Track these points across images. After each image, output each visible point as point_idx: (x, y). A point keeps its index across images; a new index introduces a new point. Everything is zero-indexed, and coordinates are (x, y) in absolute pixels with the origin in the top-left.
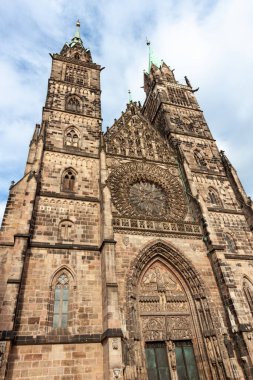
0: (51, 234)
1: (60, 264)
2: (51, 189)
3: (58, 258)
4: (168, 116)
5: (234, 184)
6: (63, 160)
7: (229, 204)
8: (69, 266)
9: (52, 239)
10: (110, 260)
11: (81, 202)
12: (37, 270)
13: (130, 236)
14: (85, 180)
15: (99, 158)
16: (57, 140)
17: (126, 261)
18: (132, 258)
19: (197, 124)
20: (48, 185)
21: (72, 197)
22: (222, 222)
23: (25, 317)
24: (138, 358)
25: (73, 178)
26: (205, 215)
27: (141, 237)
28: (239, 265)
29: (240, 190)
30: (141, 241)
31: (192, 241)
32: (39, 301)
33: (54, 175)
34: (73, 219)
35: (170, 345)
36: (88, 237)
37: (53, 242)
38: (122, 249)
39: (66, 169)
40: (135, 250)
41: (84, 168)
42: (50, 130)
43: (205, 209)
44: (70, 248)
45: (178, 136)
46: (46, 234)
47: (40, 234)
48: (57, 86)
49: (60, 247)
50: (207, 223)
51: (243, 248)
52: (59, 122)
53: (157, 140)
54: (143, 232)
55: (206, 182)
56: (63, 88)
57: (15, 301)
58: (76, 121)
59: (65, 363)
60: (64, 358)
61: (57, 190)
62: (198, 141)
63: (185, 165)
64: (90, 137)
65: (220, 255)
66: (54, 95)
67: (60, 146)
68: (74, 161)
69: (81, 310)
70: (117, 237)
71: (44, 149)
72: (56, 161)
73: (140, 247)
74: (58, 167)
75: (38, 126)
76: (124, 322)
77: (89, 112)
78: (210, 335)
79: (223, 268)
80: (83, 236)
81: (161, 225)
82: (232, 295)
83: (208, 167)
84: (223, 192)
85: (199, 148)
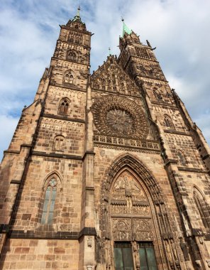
0: (47, 145)
1: (52, 170)
2: (51, 112)
3: (51, 164)
4: (135, 65)
5: (182, 113)
6: (62, 92)
7: (179, 128)
8: (59, 171)
9: (48, 149)
11: (71, 123)
12: (34, 173)
13: (106, 150)
14: (76, 106)
15: (86, 92)
16: (59, 78)
17: (102, 169)
18: (106, 167)
19: (155, 71)
20: (49, 109)
21: (66, 119)
22: (175, 141)
23: (20, 213)
24: (108, 256)
25: (67, 105)
26: (162, 135)
27: (114, 151)
28: (189, 176)
29: (187, 117)
30: (114, 154)
31: (151, 155)
32: (33, 199)
33: (54, 102)
34: (65, 134)
35: (135, 246)
36: (74, 149)
37: (48, 152)
38: (99, 160)
39: (63, 98)
40: (109, 160)
41: (76, 98)
42: (55, 72)
43: (161, 131)
44: (61, 157)
45: (142, 78)
46: (44, 145)
47: (39, 145)
48: (62, 44)
49: (54, 156)
50: (164, 141)
51: (192, 163)
52: (62, 67)
53: (127, 81)
54: (116, 147)
55: (163, 111)
56: (66, 46)
57: (14, 198)
58: (73, 66)
59: (48, 257)
60: (47, 253)
61: (55, 113)
62: (156, 82)
63: (147, 98)
64: (81, 77)
65: (174, 167)
66: (59, 50)
67: (61, 82)
68: (69, 93)
69: (65, 210)
70: (96, 150)
71: (49, 84)
72: (57, 93)
73: (113, 158)
74: (57, 97)
75: (47, 69)
76: (98, 222)
77: (82, 61)
78: (168, 238)
79: (177, 178)
80: (71, 148)
81: (129, 142)
82: (185, 202)
83: (163, 100)
84: (174, 118)
85: (157, 87)
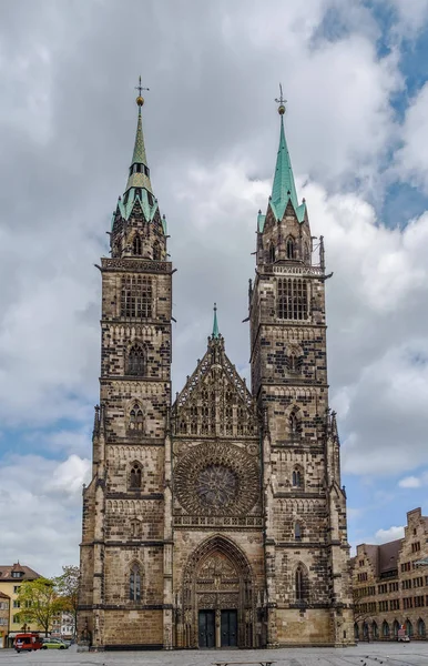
0: (122, 533)
1: (131, 558)
2: (119, 489)
3: (130, 553)
6: (132, 452)
7: (313, 486)
8: (139, 559)
9: (124, 538)
10: (167, 557)
11: (147, 501)
12: (114, 563)
13: (190, 533)
14: (150, 474)
15: (163, 445)
16: (120, 426)
17: (184, 554)
18: (189, 552)
19: (310, 357)
20: (115, 485)
21: (138, 497)
23: (110, 594)
25: (139, 471)
26: (269, 504)
27: (200, 533)
28: (298, 553)
30: (199, 537)
31: (250, 534)
32: (118, 584)
33: (120, 472)
34: (140, 518)
35: (217, 612)
36: (154, 534)
37: (124, 541)
38: (182, 545)
39: (132, 463)
40: (193, 545)
41: (149, 459)
42: (111, 413)
44: (138, 545)
45: (272, 389)
46: (118, 533)
47: (113, 534)
49: (130, 545)
51: (309, 536)
52: (119, 398)
54: (203, 529)
55: (292, 459)
57: (101, 587)
58: (139, 391)
61: (122, 489)
62: (301, 391)
66: (110, 351)
67: (122, 434)
68: (138, 453)
70: (177, 534)
71: (106, 444)
72: (123, 455)
73: (198, 542)
74: (123, 462)
75: (97, 408)
78: (248, 607)
80: (149, 533)
81: (222, 520)
83: (303, 435)
84: (311, 470)
